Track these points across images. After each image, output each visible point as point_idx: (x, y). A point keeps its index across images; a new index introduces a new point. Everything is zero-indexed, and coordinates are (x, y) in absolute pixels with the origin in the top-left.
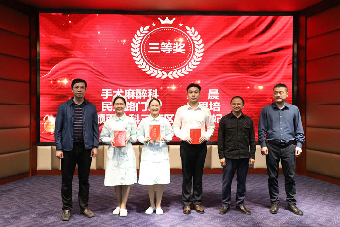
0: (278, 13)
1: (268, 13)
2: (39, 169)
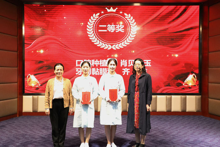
0: (189, 4)
2: (23, 111)
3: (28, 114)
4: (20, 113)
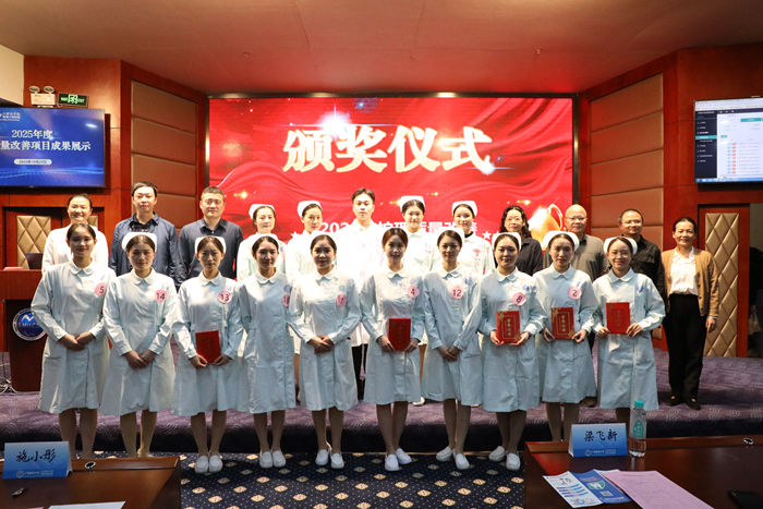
0: (550, 96)
1: (535, 95)
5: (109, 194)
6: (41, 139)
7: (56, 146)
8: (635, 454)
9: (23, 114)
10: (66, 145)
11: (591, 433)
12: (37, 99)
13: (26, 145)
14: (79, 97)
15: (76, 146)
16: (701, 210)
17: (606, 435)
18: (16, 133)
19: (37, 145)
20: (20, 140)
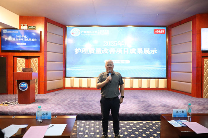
2: (66, 87)
3: (68, 88)
4: (64, 88)
5: (41, 52)
6: (24, 38)
7: (27, 40)
8: (189, 117)
9: (19, 31)
10: (30, 40)
11: (178, 111)
12: (22, 27)
13: (20, 39)
14: (34, 27)
15: (33, 40)
16: (203, 58)
17: (181, 112)
18: (17, 36)
19: (22, 40)
20: (18, 38)
